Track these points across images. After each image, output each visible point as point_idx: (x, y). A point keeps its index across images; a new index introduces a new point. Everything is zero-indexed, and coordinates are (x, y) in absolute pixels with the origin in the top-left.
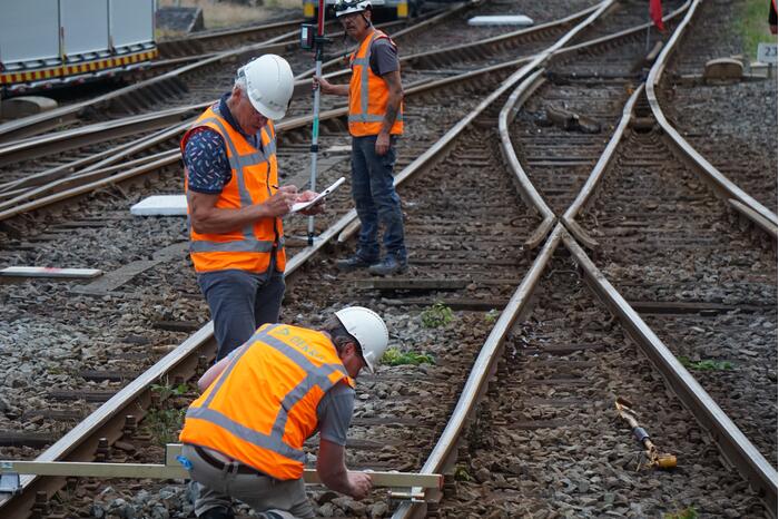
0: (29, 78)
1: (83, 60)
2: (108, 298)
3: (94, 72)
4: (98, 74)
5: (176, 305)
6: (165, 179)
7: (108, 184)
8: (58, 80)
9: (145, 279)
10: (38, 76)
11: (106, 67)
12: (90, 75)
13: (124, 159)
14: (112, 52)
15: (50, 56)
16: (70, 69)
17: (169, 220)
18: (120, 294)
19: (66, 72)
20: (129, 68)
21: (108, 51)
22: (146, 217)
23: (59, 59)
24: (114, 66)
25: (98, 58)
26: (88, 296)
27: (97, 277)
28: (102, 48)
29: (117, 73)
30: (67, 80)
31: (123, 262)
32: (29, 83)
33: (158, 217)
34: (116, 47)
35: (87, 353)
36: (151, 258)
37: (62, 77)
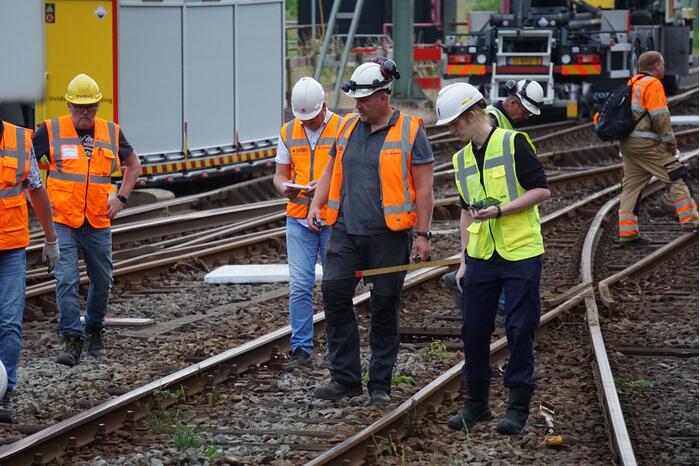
0: (150, 171)
1: (207, 155)
2: (151, 339)
3: (219, 167)
4: (223, 169)
5: (208, 343)
6: (251, 256)
7: (191, 257)
8: (180, 174)
9: (193, 328)
10: (160, 170)
11: (231, 162)
12: (214, 170)
13: (217, 238)
14: (238, 147)
15: (173, 150)
16: (193, 164)
17: (238, 287)
18: (164, 337)
19: (189, 166)
20: (255, 164)
21: (234, 147)
22: (218, 285)
23: (182, 153)
24: (240, 161)
25: (223, 153)
26: (135, 338)
27: (149, 325)
28: (227, 143)
29: (242, 168)
30: (190, 174)
31: (177, 315)
32: (150, 176)
33: (229, 284)
34: (242, 142)
35: (117, 376)
36: (204, 313)
37: (184, 171)
